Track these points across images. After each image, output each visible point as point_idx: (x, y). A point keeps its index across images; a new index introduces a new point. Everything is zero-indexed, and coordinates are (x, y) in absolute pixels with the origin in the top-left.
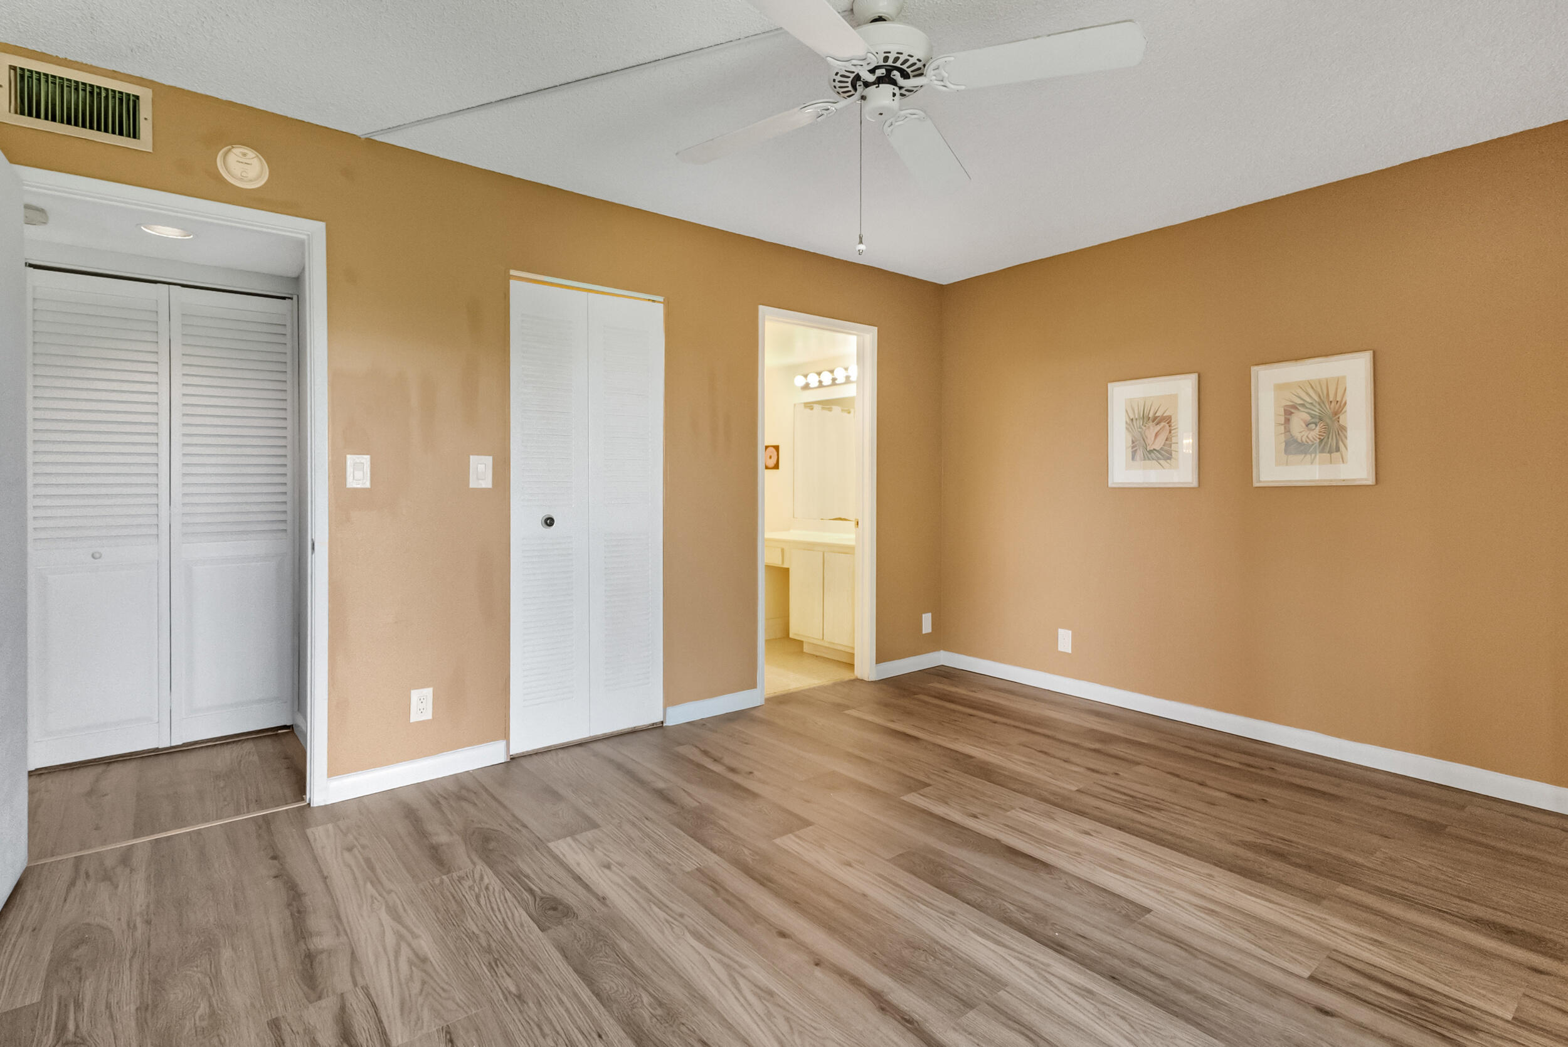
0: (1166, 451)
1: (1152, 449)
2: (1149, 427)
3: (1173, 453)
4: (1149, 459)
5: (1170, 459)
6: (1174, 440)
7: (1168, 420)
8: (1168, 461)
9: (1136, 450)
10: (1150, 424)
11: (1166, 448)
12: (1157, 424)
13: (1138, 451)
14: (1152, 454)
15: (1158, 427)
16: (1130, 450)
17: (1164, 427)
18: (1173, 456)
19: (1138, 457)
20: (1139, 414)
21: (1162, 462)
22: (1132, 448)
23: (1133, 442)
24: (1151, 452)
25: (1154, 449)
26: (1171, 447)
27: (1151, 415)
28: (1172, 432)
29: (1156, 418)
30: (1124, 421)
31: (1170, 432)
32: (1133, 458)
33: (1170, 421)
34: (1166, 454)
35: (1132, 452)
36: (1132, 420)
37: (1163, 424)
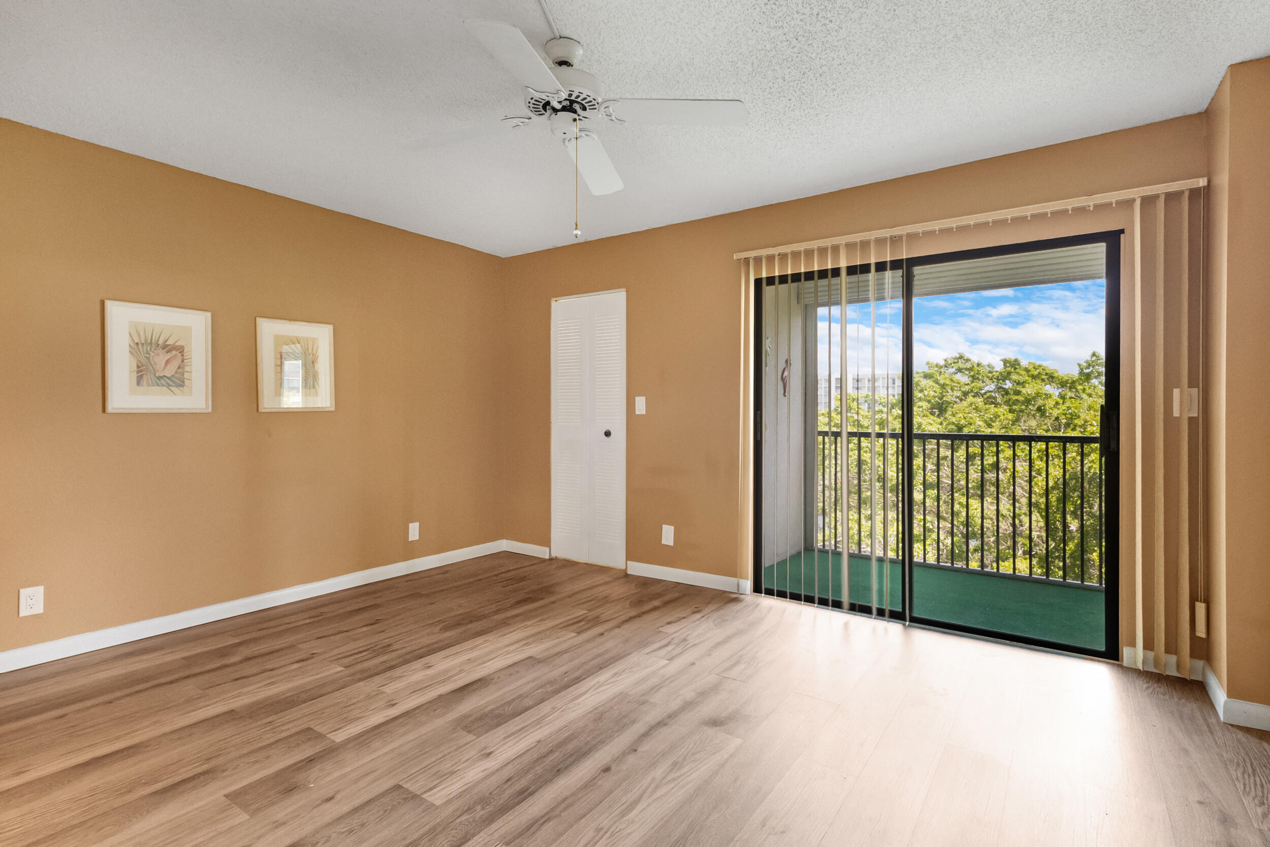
0: (179, 379)
1: (162, 375)
2: (158, 355)
3: (186, 380)
4: (158, 385)
5: (183, 386)
6: (187, 369)
7: (181, 350)
8: (181, 388)
9: (143, 375)
10: (160, 351)
11: (177, 375)
12: (168, 352)
13: (145, 377)
14: (162, 381)
15: (169, 356)
16: (135, 375)
17: (175, 356)
18: (186, 384)
19: (144, 381)
20: (146, 339)
21: (173, 389)
22: (138, 372)
23: (138, 367)
24: (160, 378)
25: (164, 376)
26: (183, 375)
27: (161, 342)
28: (185, 361)
29: (168, 345)
30: (128, 343)
31: (183, 361)
32: (138, 383)
33: (183, 351)
34: (178, 381)
35: (138, 377)
36: (137, 344)
37: (174, 353)
